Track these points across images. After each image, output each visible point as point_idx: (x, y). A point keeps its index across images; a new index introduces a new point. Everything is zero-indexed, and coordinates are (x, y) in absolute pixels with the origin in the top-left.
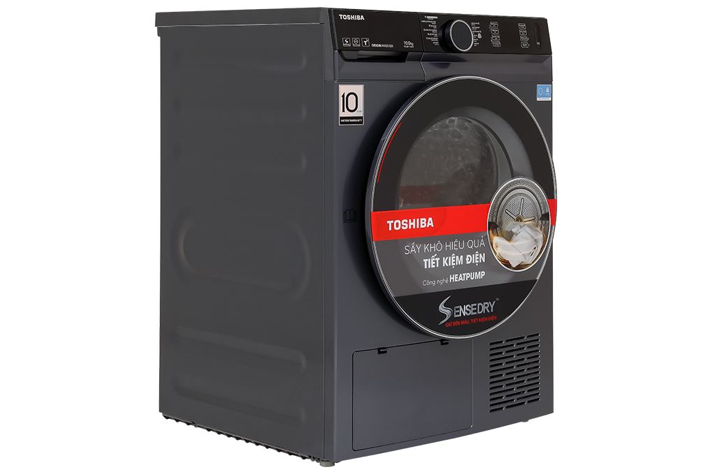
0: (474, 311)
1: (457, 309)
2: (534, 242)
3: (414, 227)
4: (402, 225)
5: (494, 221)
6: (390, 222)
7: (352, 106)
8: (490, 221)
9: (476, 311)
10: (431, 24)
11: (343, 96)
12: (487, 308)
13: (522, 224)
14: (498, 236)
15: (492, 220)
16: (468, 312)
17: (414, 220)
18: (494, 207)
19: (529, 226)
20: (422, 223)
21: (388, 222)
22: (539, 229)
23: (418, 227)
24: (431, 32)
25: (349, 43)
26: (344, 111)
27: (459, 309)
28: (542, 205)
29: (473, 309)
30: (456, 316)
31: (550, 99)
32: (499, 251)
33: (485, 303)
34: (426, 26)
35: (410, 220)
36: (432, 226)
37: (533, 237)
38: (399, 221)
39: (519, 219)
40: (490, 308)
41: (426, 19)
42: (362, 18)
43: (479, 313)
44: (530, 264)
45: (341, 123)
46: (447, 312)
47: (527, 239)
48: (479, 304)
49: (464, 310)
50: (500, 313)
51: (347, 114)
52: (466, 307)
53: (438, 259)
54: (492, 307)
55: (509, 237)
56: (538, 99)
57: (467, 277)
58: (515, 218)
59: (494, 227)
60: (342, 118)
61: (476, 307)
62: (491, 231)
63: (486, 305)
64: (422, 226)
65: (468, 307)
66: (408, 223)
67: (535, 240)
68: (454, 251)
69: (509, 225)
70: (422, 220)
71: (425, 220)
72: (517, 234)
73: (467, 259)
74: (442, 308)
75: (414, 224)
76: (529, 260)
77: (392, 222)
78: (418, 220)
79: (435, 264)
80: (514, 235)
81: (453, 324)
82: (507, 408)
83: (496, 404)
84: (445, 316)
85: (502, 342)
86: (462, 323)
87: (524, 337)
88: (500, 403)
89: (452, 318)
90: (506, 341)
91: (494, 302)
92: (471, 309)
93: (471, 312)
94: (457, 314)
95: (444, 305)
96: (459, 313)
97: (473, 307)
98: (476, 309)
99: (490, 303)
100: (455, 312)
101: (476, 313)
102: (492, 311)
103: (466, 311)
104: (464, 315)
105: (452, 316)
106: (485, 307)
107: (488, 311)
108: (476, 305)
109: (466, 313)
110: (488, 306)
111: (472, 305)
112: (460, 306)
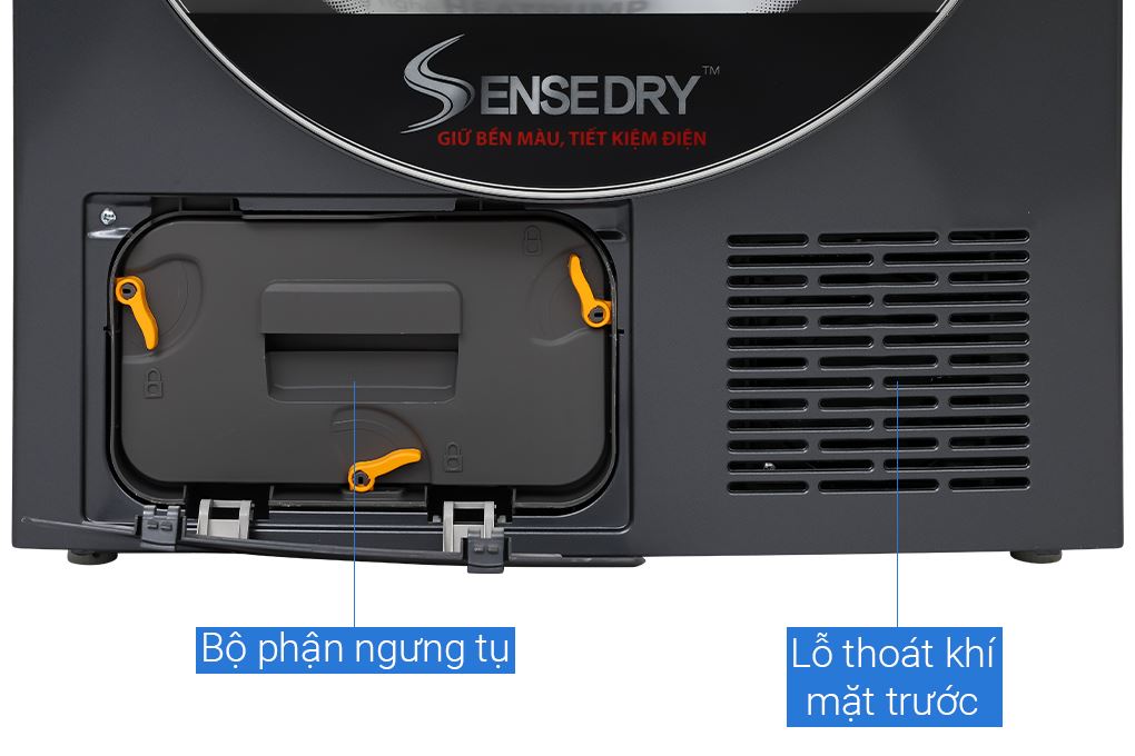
0: (583, 103)
1: (494, 87)
9: (599, 102)
12: (654, 97)
16: (555, 103)
27: (506, 87)
29: (577, 95)
30: (487, 110)
33: (642, 80)
40: (670, 99)
43: (610, 110)
46: (450, 92)
48: (610, 80)
49: (535, 95)
52: (543, 84)
54: (682, 95)
61: (599, 87)
63: (650, 87)
65: (554, 86)
74: (417, 73)
81: (473, 137)
82: (825, 485)
83: (758, 465)
84: (434, 105)
85: (801, 239)
86: (524, 138)
87: (932, 237)
88: (780, 465)
89: (470, 115)
90: (825, 239)
91: (694, 80)
92: (567, 92)
93: (571, 106)
94: (494, 103)
95: (431, 66)
96: (505, 103)
97: (582, 87)
98: (593, 94)
99: (671, 79)
100: (487, 95)
101: (595, 111)
102: (682, 109)
103: (543, 97)
104: (534, 110)
105: (473, 105)
106: (643, 92)
107: (662, 110)
108: (594, 79)
109: (545, 104)
110: (662, 91)
111: (577, 80)
112: (510, 74)
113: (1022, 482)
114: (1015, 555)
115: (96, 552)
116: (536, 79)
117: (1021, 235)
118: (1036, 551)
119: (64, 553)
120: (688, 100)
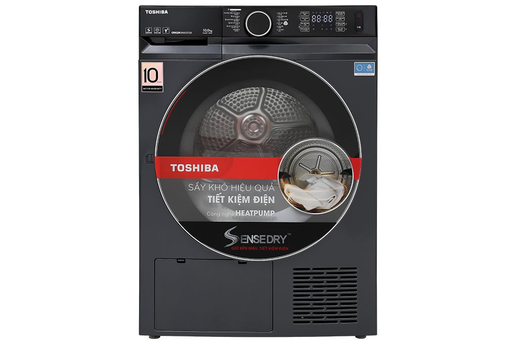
0: (262, 241)
1: (243, 237)
2: (334, 192)
3: (198, 170)
4: (185, 168)
5: (286, 171)
6: (174, 166)
7: (153, 78)
8: (282, 171)
9: (266, 241)
10: (233, 15)
11: (145, 70)
12: (277, 240)
13: (318, 176)
14: (290, 183)
15: (284, 170)
16: (256, 241)
17: (198, 165)
18: (286, 160)
19: (327, 178)
20: (206, 168)
21: (171, 165)
22: (339, 181)
23: (202, 170)
24: (233, 21)
25: (151, 31)
26: (145, 81)
27: (246, 237)
28: (342, 162)
29: (261, 239)
30: (242, 242)
31: (373, 74)
32: (290, 196)
33: (275, 236)
34: (229, 16)
35: (194, 165)
36: (218, 171)
37: (332, 188)
38: (183, 165)
39: (315, 172)
40: (281, 240)
41: (230, 11)
42: (166, 12)
43: (268, 242)
44: (328, 210)
45: (143, 90)
46: (234, 238)
47: (325, 189)
48: (268, 236)
49: (252, 239)
50: (293, 245)
51: (148, 84)
52: (254, 237)
53: (223, 197)
54: (283, 239)
55: (304, 185)
56: (356, 74)
57: (255, 214)
58: (311, 171)
59: (286, 176)
60: (144, 87)
61: (266, 238)
62: (282, 180)
64: (206, 170)
65: (256, 237)
66: (192, 167)
67: (335, 190)
68: (240, 192)
69: (303, 176)
70: (206, 166)
71: (210, 166)
72: (312, 184)
73: (255, 199)
74: (227, 234)
75: (198, 168)
76: (328, 206)
77: (176, 165)
78: (202, 165)
79: (220, 201)
80: (309, 185)
81: (239, 248)
82: (314, 322)
83: (300, 318)
84: (231, 241)
85: (309, 269)
86: (250, 248)
87: (337, 269)
88: (305, 318)
89: (238, 244)
90: (314, 269)
91: (286, 236)
92: (259, 238)
93: (260, 241)
94: (243, 241)
95: (230, 233)
96: (246, 241)
97: (262, 237)
98: (265, 239)
99: (281, 236)
100: (242, 239)
101: (265, 243)
102: (283, 242)
103: (254, 239)
104: (252, 243)
105: (239, 242)
106: (275, 239)
107: (279, 243)
108: (265, 236)
109: (254, 241)
110: (279, 238)
111: (261, 236)
112: (247, 235)
113: (356, 321)
114: (356, 337)
115: (155, 336)
116: (252, 236)
117: (355, 268)
118: (361, 336)
119: (148, 336)
120: (285, 240)
